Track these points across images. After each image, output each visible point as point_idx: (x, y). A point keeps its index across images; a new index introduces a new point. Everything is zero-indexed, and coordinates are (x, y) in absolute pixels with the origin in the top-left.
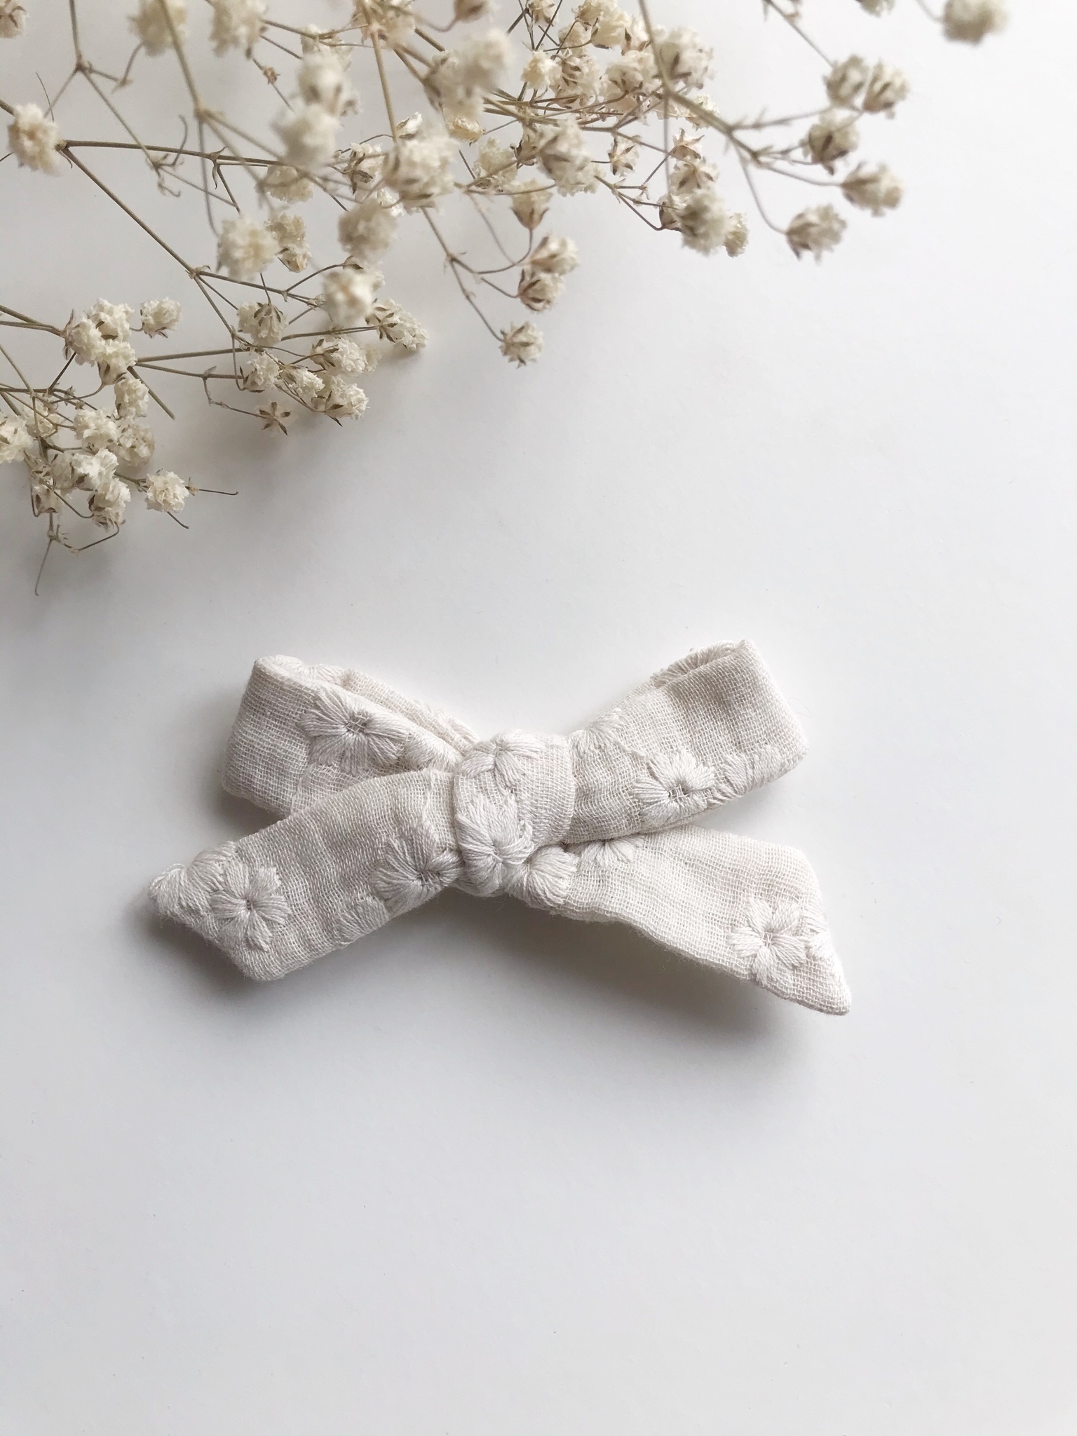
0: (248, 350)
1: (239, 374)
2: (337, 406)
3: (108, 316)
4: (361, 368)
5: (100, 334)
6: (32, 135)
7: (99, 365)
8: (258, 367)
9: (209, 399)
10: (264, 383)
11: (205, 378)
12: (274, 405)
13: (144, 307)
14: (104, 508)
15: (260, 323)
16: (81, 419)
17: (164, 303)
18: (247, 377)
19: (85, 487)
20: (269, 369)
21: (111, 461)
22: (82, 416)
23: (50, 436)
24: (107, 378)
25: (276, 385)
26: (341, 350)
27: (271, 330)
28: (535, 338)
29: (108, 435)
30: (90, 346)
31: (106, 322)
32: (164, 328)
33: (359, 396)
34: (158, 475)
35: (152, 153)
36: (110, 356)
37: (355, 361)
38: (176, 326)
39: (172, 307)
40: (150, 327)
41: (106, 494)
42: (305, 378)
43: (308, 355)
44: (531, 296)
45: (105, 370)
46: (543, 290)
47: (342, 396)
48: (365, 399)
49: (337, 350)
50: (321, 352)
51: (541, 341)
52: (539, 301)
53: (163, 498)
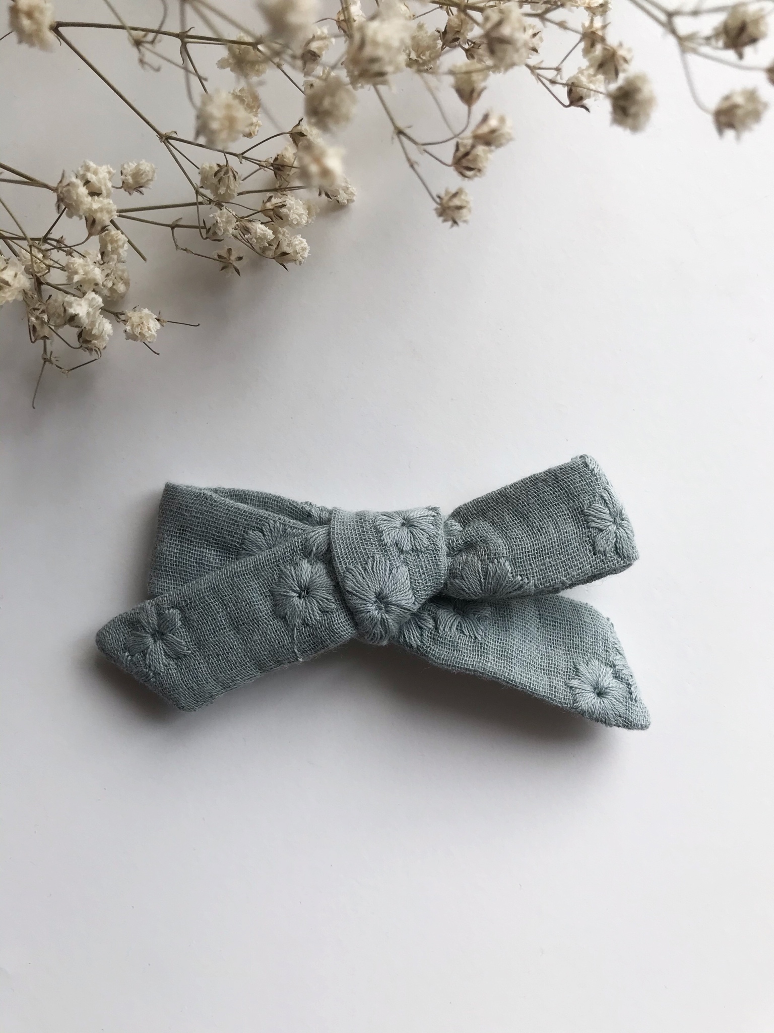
0: (210, 203)
1: (202, 225)
2: (285, 254)
3: (93, 176)
4: (304, 222)
5: (87, 192)
6: (30, 15)
7: (86, 218)
8: (219, 220)
9: (177, 246)
10: (224, 233)
11: (173, 227)
12: (229, 250)
13: (124, 169)
14: (91, 341)
15: (219, 181)
16: (72, 265)
17: (142, 164)
18: (210, 229)
19: (75, 324)
20: (228, 222)
21: (97, 302)
22: (72, 263)
23: (43, 275)
24: (93, 230)
25: (233, 235)
26: (288, 205)
27: (228, 187)
28: (467, 202)
29: (95, 280)
30: (78, 203)
31: (92, 181)
32: (141, 187)
33: (302, 245)
34: (135, 311)
35: (134, 32)
36: (96, 211)
37: (300, 215)
38: (151, 185)
39: (148, 169)
40: (129, 186)
41: (92, 329)
42: (258, 230)
43: (260, 210)
44: (464, 165)
45: (92, 223)
46: (475, 159)
47: (289, 245)
48: (308, 247)
49: (285, 205)
50: (271, 207)
51: (471, 205)
52: (470, 169)
53: (139, 331)
